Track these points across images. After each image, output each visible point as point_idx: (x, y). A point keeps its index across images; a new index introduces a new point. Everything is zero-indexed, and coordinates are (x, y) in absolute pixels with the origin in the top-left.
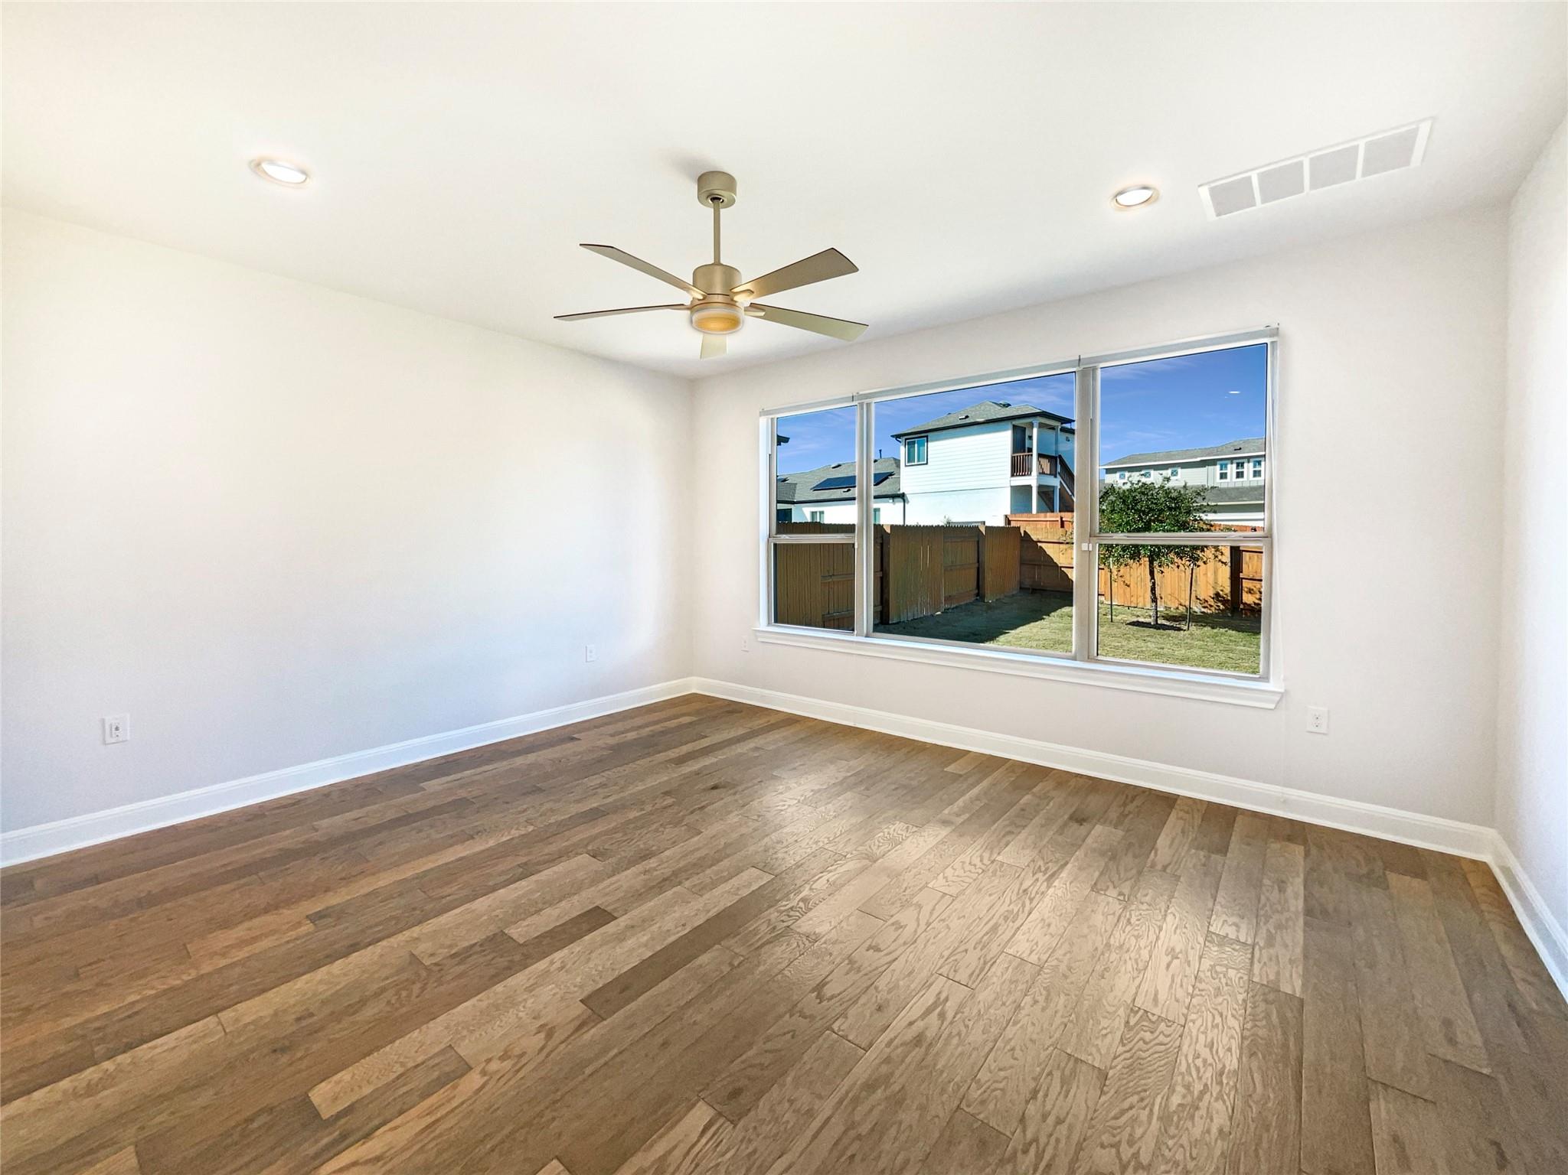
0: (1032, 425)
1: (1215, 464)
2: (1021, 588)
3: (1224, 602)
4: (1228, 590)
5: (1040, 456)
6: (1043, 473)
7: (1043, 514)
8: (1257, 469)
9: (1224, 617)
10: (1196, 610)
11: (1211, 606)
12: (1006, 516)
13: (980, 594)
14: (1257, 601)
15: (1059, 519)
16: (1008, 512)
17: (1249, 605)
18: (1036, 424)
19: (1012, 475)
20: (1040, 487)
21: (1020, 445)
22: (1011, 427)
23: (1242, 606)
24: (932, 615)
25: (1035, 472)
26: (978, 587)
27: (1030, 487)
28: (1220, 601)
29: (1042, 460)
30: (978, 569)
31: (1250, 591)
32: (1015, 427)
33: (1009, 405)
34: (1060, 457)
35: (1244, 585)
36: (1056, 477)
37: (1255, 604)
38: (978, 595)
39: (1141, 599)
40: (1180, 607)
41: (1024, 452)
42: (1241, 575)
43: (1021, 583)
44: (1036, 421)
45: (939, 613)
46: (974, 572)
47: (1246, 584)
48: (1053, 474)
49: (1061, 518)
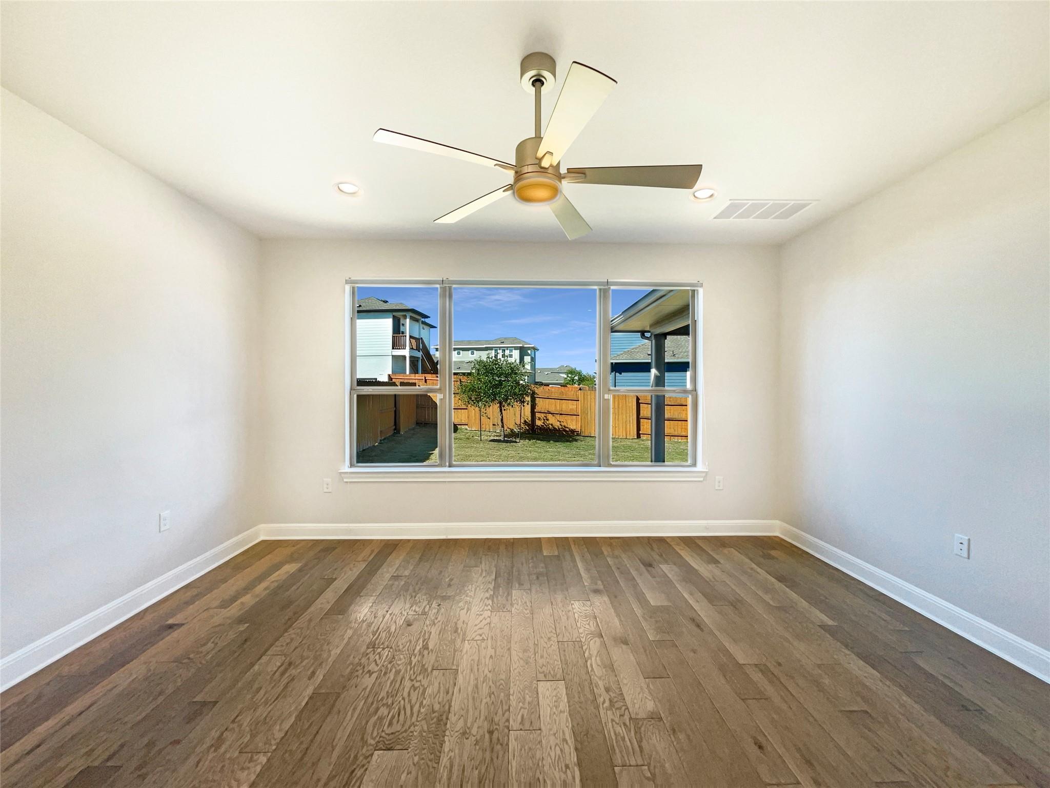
0: (405, 317)
1: (492, 350)
2: (417, 423)
3: (528, 425)
4: (530, 419)
5: (411, 337)
6: (412, 349)
7: (413, 375)
8: (511, 353)
9: (529, 433)
10: (516, 430)
11: (523, 428)
12: (389, 375)
13: (397, 430)
14: (542, 424)
15: (424, 378)
16: (390, 373)
17: (539, 426)
18: (408, 317)
19: (393, 348)
20: (411, 357)
21: (397, 329)
22: (392, 316)
23: (536, 427)
24: (374, 446)
25: (408, 347)
26: (395, 424)
27: (404, 357)
28: (526, 425)
29: (411, 339)
30: (395, 411)
31: (539, 419)
32: (394, 317)
33: (387, 302)
34: (422, 338)
35: (537, 416)
36: (419, 351)
37: (542, 426)
38: (395, 429)
39: (487, 426)
40: (508, 430)
41: (400, 334)
42: (535, 411)
43: (417, 421)
44: (408, 315)
45: (377, 444)
46: (393, 413)
47: (538, 415)
48: (418, 349)
49: (425, 378)
